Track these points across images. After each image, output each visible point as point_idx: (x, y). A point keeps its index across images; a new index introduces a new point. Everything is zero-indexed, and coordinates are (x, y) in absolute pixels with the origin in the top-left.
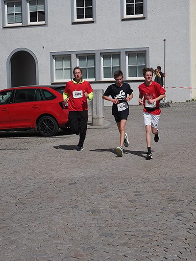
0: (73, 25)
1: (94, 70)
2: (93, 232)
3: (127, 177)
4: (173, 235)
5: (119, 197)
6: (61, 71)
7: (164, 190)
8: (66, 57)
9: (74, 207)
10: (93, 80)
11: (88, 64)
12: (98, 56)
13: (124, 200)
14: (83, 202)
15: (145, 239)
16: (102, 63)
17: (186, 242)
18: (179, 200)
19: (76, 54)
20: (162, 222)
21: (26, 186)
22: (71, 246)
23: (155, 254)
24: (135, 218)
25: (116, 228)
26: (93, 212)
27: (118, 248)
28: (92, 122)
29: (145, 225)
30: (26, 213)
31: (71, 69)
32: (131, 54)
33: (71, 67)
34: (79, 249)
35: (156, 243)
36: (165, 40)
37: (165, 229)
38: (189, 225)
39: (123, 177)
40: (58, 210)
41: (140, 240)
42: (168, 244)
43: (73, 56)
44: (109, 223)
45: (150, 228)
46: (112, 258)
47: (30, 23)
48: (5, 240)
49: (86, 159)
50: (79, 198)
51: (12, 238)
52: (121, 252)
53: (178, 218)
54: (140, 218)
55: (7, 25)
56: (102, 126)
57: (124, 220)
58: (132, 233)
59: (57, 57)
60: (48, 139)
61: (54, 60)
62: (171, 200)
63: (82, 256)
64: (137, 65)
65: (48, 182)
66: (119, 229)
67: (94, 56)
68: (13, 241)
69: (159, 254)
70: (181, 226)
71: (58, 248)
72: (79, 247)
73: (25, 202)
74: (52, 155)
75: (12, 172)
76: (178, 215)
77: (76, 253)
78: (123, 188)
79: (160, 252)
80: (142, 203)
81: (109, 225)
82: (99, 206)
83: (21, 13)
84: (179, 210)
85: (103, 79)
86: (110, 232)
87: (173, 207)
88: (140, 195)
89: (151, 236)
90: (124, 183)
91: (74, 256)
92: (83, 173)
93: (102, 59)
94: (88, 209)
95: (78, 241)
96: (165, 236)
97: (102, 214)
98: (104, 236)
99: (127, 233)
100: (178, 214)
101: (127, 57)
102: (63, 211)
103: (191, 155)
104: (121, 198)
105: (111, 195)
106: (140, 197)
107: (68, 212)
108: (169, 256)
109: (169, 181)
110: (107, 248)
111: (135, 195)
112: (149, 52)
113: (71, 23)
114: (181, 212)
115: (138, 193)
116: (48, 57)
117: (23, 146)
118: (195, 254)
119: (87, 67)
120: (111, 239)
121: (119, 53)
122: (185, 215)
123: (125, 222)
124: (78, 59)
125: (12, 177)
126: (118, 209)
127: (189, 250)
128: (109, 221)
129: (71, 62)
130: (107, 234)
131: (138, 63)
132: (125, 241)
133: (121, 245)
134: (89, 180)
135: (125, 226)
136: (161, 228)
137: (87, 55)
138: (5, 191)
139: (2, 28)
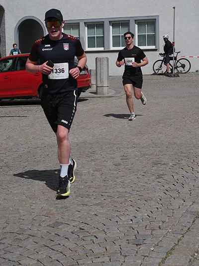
1: (102, 39)
3: (119, 142)
4: (148, 195)
5: (105, 161)
7: (152, 154)
8: (75, 25)
10: (102, 49)
11: (97, 33)
12: (106, 24)
13: (110, 164)
15: (121, 199)
16: (111, 32)
17: (160, 202)
18: (164, 164)
20: (141, 184)
21: (16, 151)
22: (45, 205)
23: (126, 214)
24: (115, 180)
25: (94, 189)
26: (76, 174)
27: (91, 208)
28: (97, 90)
29: (123, 186)
30: (9, 175)
32: (140, 23)
33: (79, 36)
35: (129, 203)
36: (174, 8)
37: (142, 191)
38: (167, 187)
39: (115, 142)
41: (115, 200)
42: (141, 204)
43: (82, 25)
45: (127, 190)
46: (83, 217)
49: (82, 126)
52: (93, 211)
53: (158, 180)
54: (121, 180)
56: (107, 95)
57: (104, 182)
58: (108, 194)
62: (155, 164)
63: (53, 214)
64: (147, 34)
65: (38, 147)
66: (97, 190)
67: (103, 24)
69: (130, 213)
70: (159, 187)
71: (32, 207)
72: (53, 207)
73: (11, 165)
75: (5, 138)
76: (159, 178)
77: (48, 212)
78: (111, 152)
79: (131, 211)
80: (126, 167)
81: (88, 187)
82: (82, 169)
84: (161, 173)
85: (112, 48)
86: (87, 193)
87: (156, 170)
89: (127, 196)
90: (114, 148)
91: (46, 215)
92: (76, 139)
93: (111, 27)
95: (53, 201)
96: (141, 197)
97: (83, 177)
98: (80, 196)
99: (104, 194)
100: (160, 176)
101: (136, 26)
103: (188, 122)
104: (107, 161)
105: (97, 159)
106: (127, 160)
108: (139, 215)
109: (160, 146)
110: (80, 208)
111: (122, 159)
112: (158, 20)
114: (163, 175)
115: (124, 158)
117: (22, 114)
118: (166, 214)
119: (96, 36)
120: (87, 199)
121: (128, 22)
122: (166, 177)
123: (105, 184)
124: (86, 28)
125: (4, 142)
126: (101, 172)
127: (161, 210)
128: (89, 183)
129: (79, 31)
130: (84, 195)
131: (147, 32)
132: (100, 201)
133: (94, 205)
134: (79, 145)
135: (104, 188)
136: (139, 190)
137: (95, 24)
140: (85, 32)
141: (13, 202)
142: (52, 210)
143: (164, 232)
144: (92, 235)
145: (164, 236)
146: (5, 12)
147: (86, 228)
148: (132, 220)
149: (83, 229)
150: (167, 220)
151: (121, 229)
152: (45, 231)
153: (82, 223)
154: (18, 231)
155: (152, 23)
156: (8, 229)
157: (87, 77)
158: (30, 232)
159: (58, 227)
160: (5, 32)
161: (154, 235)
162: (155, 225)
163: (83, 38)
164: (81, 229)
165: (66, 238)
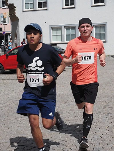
0: (63, 10)
1: (75, 36)
4: (101, 125)
7: (103, 102)
8: (59, 28)
11: (72, 32)
12: (77, 28)
17: (108, 129)
18: (110, 107)
19: (65, 27)
20: (97, 119)
25: (70, 121)
27: (67, 132)
31: (61, 35)
32: (96, 26)
33: (61, 34)
37: (97, 123)
38: (112, 120)
42: (97, 130)
43: (63, 28)
46: (63, 137)
47: (38, 9)
48: (5, 126)
49: (63, 85)
51: (10, 126)
53: (106, 116)
55: (25, 10)
57: (75, 117)
59: (53, 28)
61: (52, 30)
62: (105, 107)
63: (46, 135)
67: (75, 28)
68: (10, 127)
70: (107, 121)
75: (19, 92)
76: (107, 115)
79: (91, 134)
81: (66, 120)
82: (63, 110)
83: (33, 3)
84: (108, 112)
87: (105, 111)
92: (59, 93)
96: (97, 126)
97: (63, 114)
99: (75, 124)
100: (107, 114)
105: (71, 104)
108: (96, 136)
109: (108, 97)
112: (107, 25)
113: (62, 9)
114: (109, 114)
116: (49, 28)
118: (111, 136)
119: (71, 34)
122: (111, 115)
124: (65, 30)
125: (18, 94)
126: (73, 112)
127: (108, 134)
128: (67, 118)
129: (61, 31)
131: (100, 32)
132: (73, 128)
134: (61, 96)
135: (75, 121)
137: (71, 27)
138: (12, 101)
139: (22, 11)
140: (65, 32)
141: (23, 128)
142: (45, 133)
143: (110, 146)
144: (68, 148)
145: (110, 149)
146: (20, 20)
147: (65, 143)
148: (91, 139)
149: (63, 144)
150: (112, 140)
153: (63, 140)
154: (26, 144)
155: (103, 26)
156: (20, 143)
159: (49, 143)
160: (19, 32)
161: (104, 148)
162: (105, 142)
163: (63, 35)
164: (62, 144)
165: (53, 149)
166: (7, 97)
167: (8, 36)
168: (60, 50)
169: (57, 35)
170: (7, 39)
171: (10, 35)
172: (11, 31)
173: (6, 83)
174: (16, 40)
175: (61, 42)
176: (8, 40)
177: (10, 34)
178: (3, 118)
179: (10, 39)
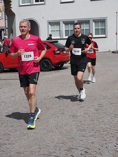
0: (61, 4)
2: (73, 128)
3: (94, 96)
5: (89, 107)
6: (54, 32)
7: (116, 103)
8: (57, 23)
9: (62, 114)
11: (70, 27)
13: (92, 109)
14: (67, 111)
15: (105, 133)
19: (63, 22)
20: (115, 123)
22: (60, 136)
23: (111, 142)
24: (99, 120)
25: (87, 126)
26: (73, 116)
27: (88, 138)
29: (105, 124)
31: (60, 31)
32: (96, 21)
33: (60, 29)
34: (65, 139)
35: (111, 135)
36: (117, 13)
37: (117, 127)
39: (91, 95)
40: (52, 115)
41: (102, 133)
43: (61, 23)
44: (83, 123)
45: (108, 126)
46: (85, 144)
47: (35, 3)
48: (21, 133)
50: (65, 108)
52: (90, 140)
54: (102, 120)
55: (21, 4)
57: (92, 121)
58: (97, 129)
59: (52, 23)
60: (46, 73)
61: (50, 25)
63: (66, 143)
64: (100, 28)
65: (46, 99)
66: (89, 126)
68: (25, 134)
69: (113, 142)
71: (52, 138)
72: (65, 138)
74: (49, 83)
78: (91, 102)
79: (113, 140)
80: (103, 111)
81: (83, 124)
82: (77, 113)
86: (83, 129)
88: (102, 106)
89: (108, 131)
90: (92, 99)
91: (62, 143)
92: (67, 93)
94: (70, 115)
95: (64, 133)
96: (117, 131)
97: (79, 118)
98: (80, 131)
99: (94, 129)
101: (94, 23)
102: (55, 116)
104: (90, 108)
105: (84, 106)
106: (102, 107)
107: (58, 117)
110: (82, 138)
111: (99, 106)
112: (107, 20)
113: (59, 3)
115: (100, 105)
116: (46, 24)
119: (70, 29)
120: (85, 132)
121: (89, 21)
123: (93, 123)
124: (64, 25)
126: (88, 115)
128: (83, 122)
130: (82, 130)
132: (92, 134)
133: (90, 136)
136: (114, 126)
137: (69, 22)
138: (21, 104)
139: (18, 6)
140: (63, 27)
141: (40, 134)
142: (64, 140)
144: (93, 156)
146: (16, 16)
147: (89, 151)
148: (115, 146)
149: (87, 152)
151: (110, 152)
152: (64, 154)
153: (85, 148)
154: (48, 153)
156: (41, 152)
157: (68, 55)
158: (55, 154)
159: (72, 151)
163: (62, 31)
164: (86, 152)
166: (13, 99)
167: (2, 32)
168: (62, 47)
169: (55, 30)
170: (2, 34)
171: (4, 31)
172: (5, 26)
173: (9, 83)
174: (12, 36)
175: (59, 38)
176: (2, 36)
177: (4, 29)
178: (16, 123)
179: (4, 34)
